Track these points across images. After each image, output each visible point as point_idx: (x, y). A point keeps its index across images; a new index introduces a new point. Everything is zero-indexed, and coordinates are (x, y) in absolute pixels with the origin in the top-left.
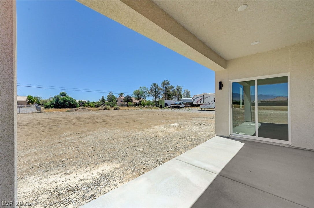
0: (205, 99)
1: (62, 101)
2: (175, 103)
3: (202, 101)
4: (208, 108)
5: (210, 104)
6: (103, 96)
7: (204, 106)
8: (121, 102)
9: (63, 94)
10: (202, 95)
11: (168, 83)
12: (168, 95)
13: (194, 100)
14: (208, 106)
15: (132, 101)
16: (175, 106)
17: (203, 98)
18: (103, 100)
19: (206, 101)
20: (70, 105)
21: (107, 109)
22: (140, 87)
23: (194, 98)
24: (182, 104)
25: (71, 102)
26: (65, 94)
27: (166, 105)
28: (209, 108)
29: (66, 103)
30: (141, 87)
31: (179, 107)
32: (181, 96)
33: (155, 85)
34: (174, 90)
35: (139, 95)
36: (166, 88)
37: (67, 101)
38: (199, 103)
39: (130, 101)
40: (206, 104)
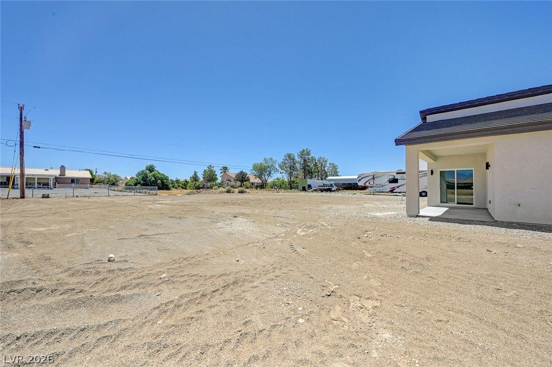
0: (375, 180)
1: (153, 179)
2: (324, 184)
3: (372, 183)
4: (380, 192)
5: (383, 186)
6: (195, 172)
7: (375, 188)
8: (228, 182)
9: (151, 169)
10: (372, 174)
11: (308, 154)
12: (308, 172)
13: (359, 180)
14: (380, 188)
15: (248, 180)
16: (325, 188)
17: (373, 178)
18: (195, 178)
19: (377, 181)
20: (163, 185)
21: (231, 192)
22: (265, 159)
23: (360, 178)
24: (334, 186)
25: (164, 181)
26: (154, 169)
27: (310, 186)
28: (382, 192)
29: (158, 182)
30: (267, 158)
31: (329, 190)
32: (326, 173)
33: (290, 156)
34: (316, 163)
35: (261, 171)
36: (305, 161)
37: (159, 179)
38: (367, 184)
39: (247, 181)
40: (377, 186)
